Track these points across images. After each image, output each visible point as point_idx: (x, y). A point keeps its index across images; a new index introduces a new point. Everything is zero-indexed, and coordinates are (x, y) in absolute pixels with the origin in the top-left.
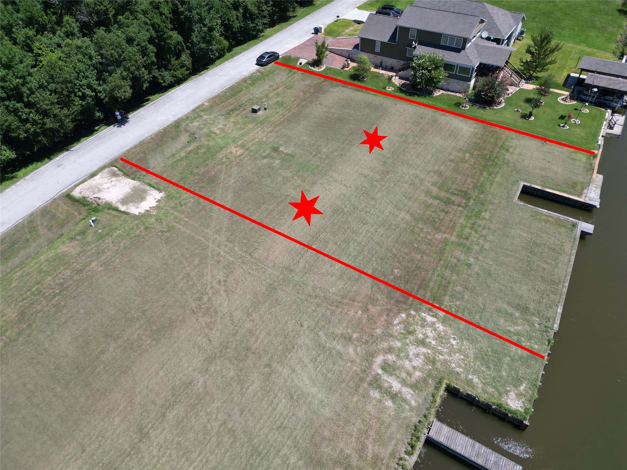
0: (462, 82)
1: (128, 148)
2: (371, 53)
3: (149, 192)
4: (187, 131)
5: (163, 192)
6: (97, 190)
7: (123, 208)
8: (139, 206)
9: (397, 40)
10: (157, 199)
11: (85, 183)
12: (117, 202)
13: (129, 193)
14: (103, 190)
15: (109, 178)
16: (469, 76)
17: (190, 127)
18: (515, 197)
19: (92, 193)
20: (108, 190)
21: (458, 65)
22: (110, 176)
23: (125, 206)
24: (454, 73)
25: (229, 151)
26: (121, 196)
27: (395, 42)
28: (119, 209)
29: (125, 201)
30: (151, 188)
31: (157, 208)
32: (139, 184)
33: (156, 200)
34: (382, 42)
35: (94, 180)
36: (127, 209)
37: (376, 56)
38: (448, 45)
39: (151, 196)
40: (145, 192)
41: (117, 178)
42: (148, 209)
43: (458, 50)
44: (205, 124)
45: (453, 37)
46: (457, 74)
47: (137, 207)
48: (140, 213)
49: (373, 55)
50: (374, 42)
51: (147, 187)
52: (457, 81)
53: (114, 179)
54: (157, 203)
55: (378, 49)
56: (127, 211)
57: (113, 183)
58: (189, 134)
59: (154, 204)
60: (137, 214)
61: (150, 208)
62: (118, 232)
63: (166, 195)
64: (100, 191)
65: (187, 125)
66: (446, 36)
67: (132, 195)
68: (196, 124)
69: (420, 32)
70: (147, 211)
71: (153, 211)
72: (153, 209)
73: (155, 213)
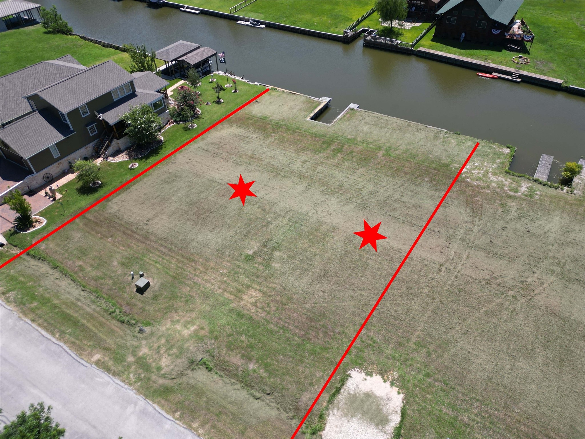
2: (51, 164)
3: (351, 392)
5: (349, 372)
7: (395, 420)
8: (385, 397)
9: (72, 129)
10: (365, 377)
12: (385, 432)
13: (361, 419)
17: (173, 370)
18: (325, 124)
23: (390, 417)
26: (372, 430)
27: (72, 132)
28: (398, 426)
30: (342, 390)
31: (383, 373)
33: (368, 378)
34: (56, 144)
36: (396, 412)
37: (59, 162)
39: (360, 387)
40: (353, 398)
42: (388, 384)
44: (170, 348)
45: (121, 88)
46: (155, 111)
47: (388, 399)
48: (399, 393)
49: (55, 165)
51: (341, 397)
54: (374, 375)
55: (56, 154)
56: (399, 412)
58: (188, 371)
59: (377, 379)
61: (385, 381)
63: (354, 368)
65: (164, 376)
66: (115, 90)
67: (365, 413)
68: (165, 362)
69: (90, 104)
70: (392, 384)
71: (393, 376)
72: (388, 378)
73: (395, 373)
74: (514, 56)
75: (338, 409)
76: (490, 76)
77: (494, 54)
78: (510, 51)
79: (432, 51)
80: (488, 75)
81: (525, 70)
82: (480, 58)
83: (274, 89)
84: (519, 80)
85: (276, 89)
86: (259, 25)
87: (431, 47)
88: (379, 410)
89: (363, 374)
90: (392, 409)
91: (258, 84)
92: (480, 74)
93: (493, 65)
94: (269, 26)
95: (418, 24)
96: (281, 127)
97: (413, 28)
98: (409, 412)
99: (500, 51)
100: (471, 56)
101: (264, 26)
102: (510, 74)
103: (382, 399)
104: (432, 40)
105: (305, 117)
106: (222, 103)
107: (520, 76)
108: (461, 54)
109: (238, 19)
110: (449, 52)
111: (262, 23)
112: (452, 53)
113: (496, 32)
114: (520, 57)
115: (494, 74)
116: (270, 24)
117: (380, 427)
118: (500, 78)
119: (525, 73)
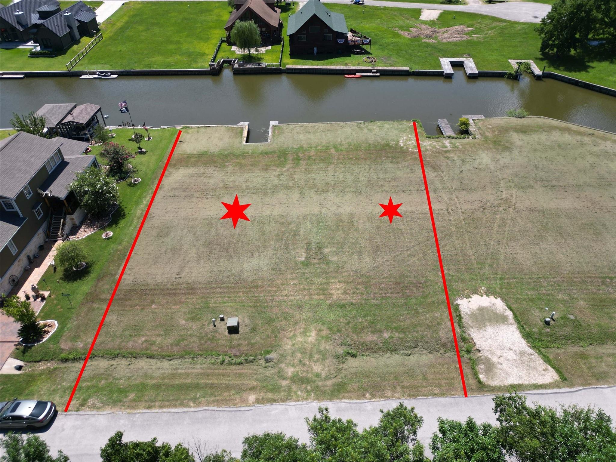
2: (12, 264)
3: (469, 313)
5: (455, 303)
7: (509, 314)
8: (491, 305)
9: (21, 216)
10: (468, 300)
11: (533, 382)
12: (511, 324)
13: (490, 325)
14: (518, 352)
15: (499, 366)
19: (532, 357)
20: (512, 346)
22: (496, 367)
23: (505, 314)
26: (503, 327)
27: (23, 219)
29: (502, 319)
30: (462, 315)
31: (475, 291)
32: (471, 329)
33: (470, 299)
36: (505, 309)
37: (18, 259)
39: (471, 307)
40: (474, 316)
41: (490, 356)
43: (64, 164)
47: (494, 305)
48: (496, 298)
49: (16, 263)
51: (466, 320)
53: (495, 359)
54: (472, 296)
56: (507, 309)
57: (499, 353)
58: (341, 366)
59: (476, 297)
60: (499, 299)
61: (482, 296)
63: (455, 299)
66: (48, 162)
67: (490, 321)
69: (32, 183)
70: (487, 296)
71: (483, 290)
72: (481, 293)
73: (483, 288)
74: (363, 57)
75: (472, 327)
76: (355, 76)
77: (347, 59)
78: (357, 54)
79: (299, 67)
80: (353, 76)
81: (378, 66)
82: (340, 64)
83: (187, 127)
84: (378, 74)
85: (189, 127)
86: (110, 76)
87: (295, 64)
88: (496, 314)
89: (465, 299)
90: (502, 309)
91: (166, 127)
92: (347, 76)
93: (354, 68)
94: (122, 74)
95: (269, 48)
96: (226, 156)
97: (267, 51)
98: (512, 306)
99: (350, 56)
100: (331, 64)
101: (116, 76)
102: (370, 71)
103: (490, 307)
104: (291, 58)
105: (241, 143)
106: (146, 152)
107: (378, 71)
108: (323, 65)
109: (79, 74)
110: (312, 65)
111: (113, 73)
112: (316, 65)
113: (341, 41)
114: (368, 58)
115: (357, 74)
116: (122, 72)
117: (506, 322)
118: (363, 76)
119: (380, 68)
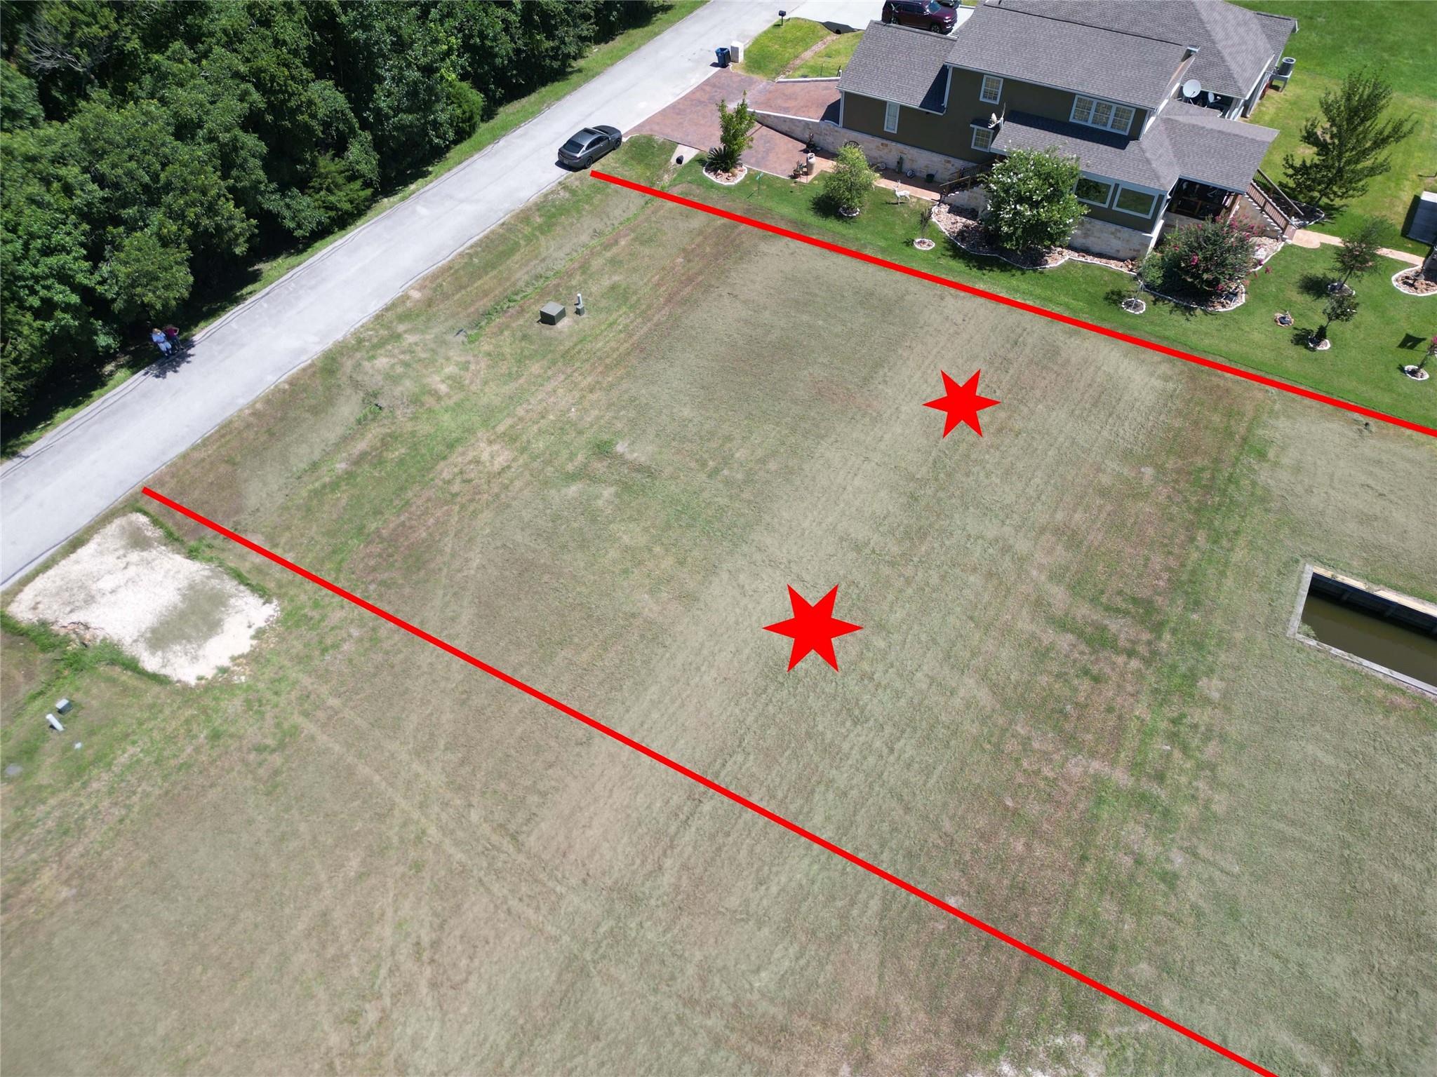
0: (1126, 233)
1: (182, 449)
2: (873, 135)
3: (232, 601)
4: (356, 385)
5: (275, 602)
6: (82, 596)
7: (151, 663)
8: (200, 653)
9: (945, 104)
10: (254, 627)
11: (51, 572)
12: (135, 641)
13: (175, 607)
14: (98, 598)
15: (121, 552)
16: (1149, 217)
18: (1293, 618)
19: (68, 609)
20: (113, 598)
21: (1117, 186)
22: (124, 547)
23: (160, 653)
24: (1106, 206)
25: (471, 455)
26: (148, 620)
27: (940, 109)
28: (140, 665)
29: (160, 637)
30: (242, 588)
32: (207, 573)
33: (252, 632)
34: (902, 108)
35: (77, 562)
36: (164, 666)
37: (885, 142)
38: (1089, 124)
39: (238, 616)
40: (219, 601)
41: (145, 554)
42: (226, 662)
43: (1119, 141)
44: (406, 365)
45: (1104, 105)
46: (1114, 208)
48: (200, 678)
49: (878, 141)
50: (879, 106)
51: (230, 585)
52: (1113, 227)
53: (134, 556)
54: (255, 642)
55: (891, 124)
57: (132, 570)
58: (362, 394)
59: (244, 644)
60: (193, 682)
61: (233, 659)
62: (131, 750)
63: (282, 610)
64: (90, 600)
66: (1087, 100)
67: (182, 615)
69: (1011, 85)
70: (223, 670)
72: (238, 665)
73: (243, 678)
88: (179, 638)
89: (263, 624)
90: (173, 660)
96: (1213, 490)
98: (156, 689)
103: (199, 647)
